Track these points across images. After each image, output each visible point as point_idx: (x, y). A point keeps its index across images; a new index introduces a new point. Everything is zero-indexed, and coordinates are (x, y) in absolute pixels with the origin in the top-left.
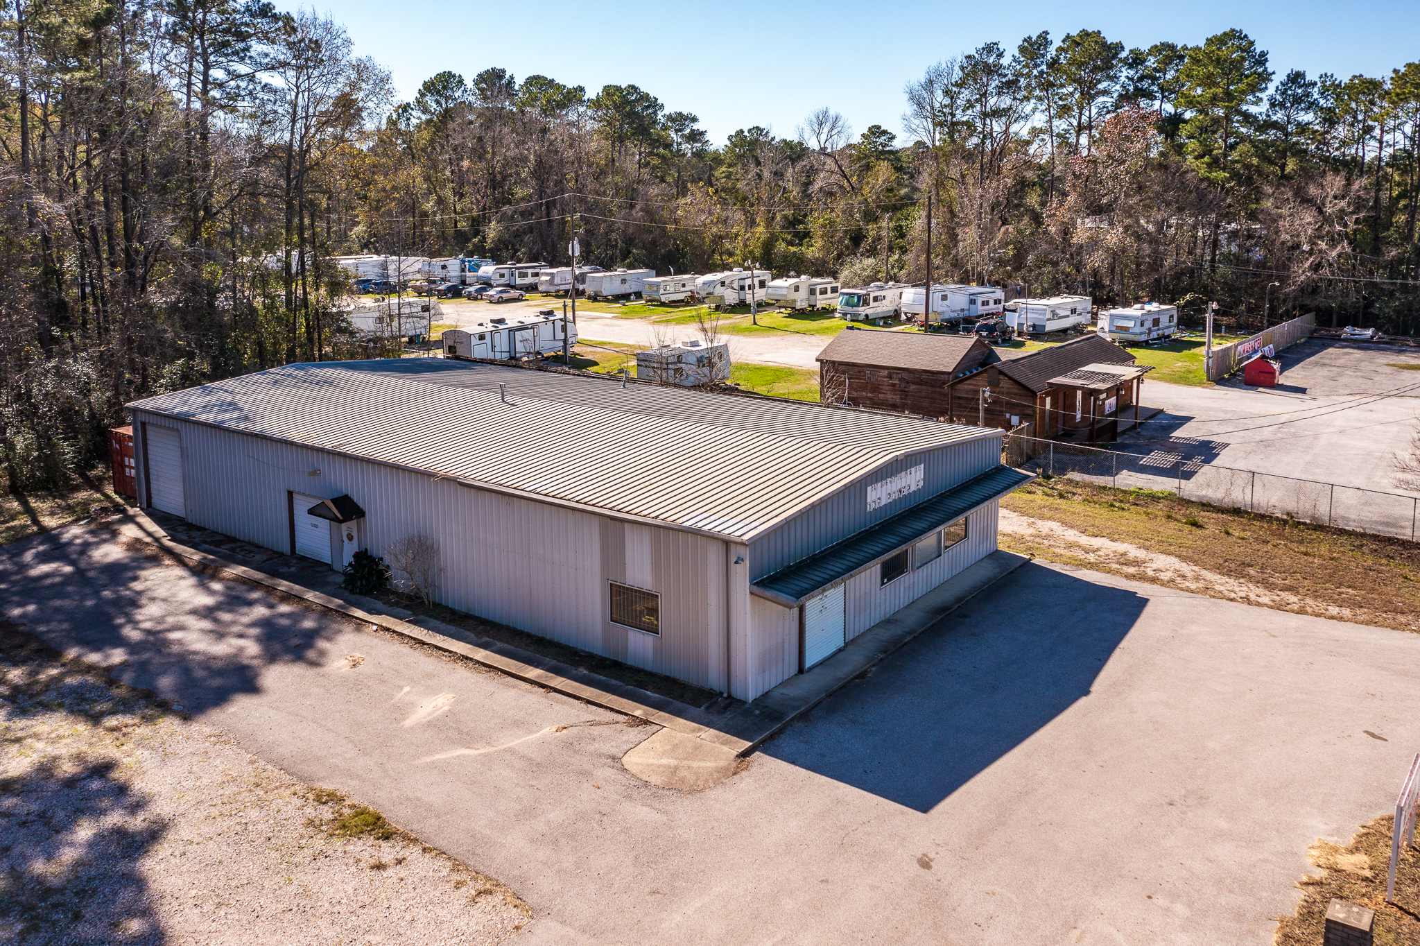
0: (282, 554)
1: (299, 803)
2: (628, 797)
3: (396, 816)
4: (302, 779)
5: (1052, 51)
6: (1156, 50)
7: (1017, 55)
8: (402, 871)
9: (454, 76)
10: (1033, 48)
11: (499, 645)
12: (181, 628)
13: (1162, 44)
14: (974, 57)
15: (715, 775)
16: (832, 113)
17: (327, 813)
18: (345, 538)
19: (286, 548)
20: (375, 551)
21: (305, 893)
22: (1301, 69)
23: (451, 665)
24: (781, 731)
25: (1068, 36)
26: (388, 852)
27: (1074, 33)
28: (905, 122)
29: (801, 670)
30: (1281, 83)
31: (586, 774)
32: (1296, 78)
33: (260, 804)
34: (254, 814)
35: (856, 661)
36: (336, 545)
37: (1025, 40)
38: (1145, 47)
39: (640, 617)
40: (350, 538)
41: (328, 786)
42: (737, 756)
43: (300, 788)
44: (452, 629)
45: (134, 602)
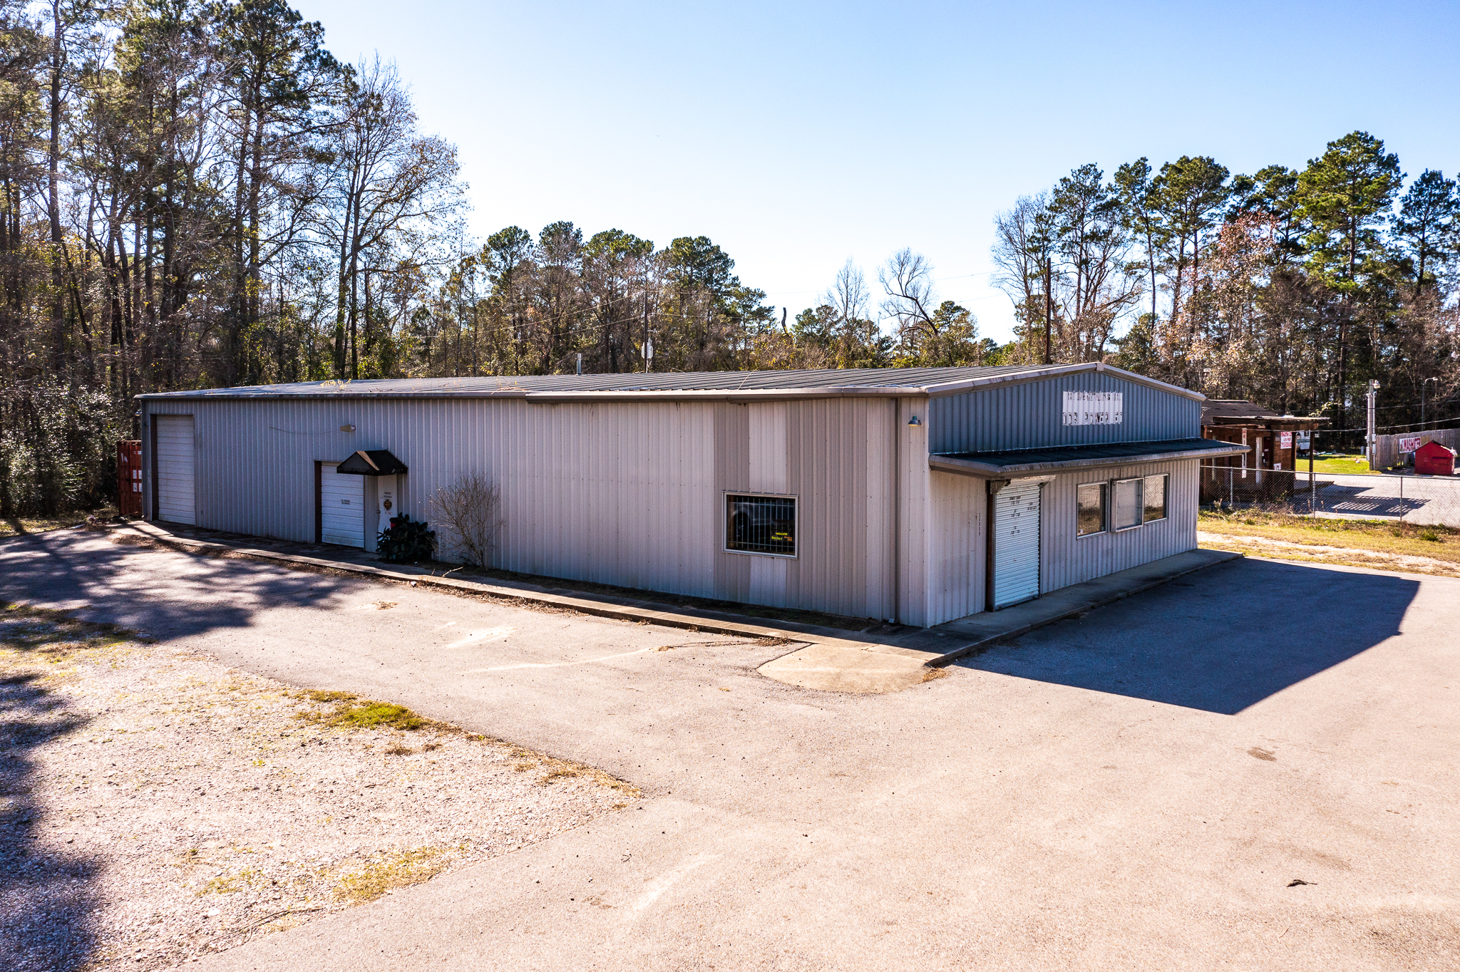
0: (304, 543)
1: (290, 701)
2: (774, 698)
3: (429, 711)
4: (296, 684)
5: (1151, 176)
6: (1266, 174)
7: (1113, 183)
8: (434, 756)
9: (520, 231)
10: (1132, 175)
13: (1271, 168)
14: (1069, 180)
15: (899, 681)
16: (914, 254)
17: (329, 709)
18: (382, 508)
19: (310, 537)
20: (417, 516)
21: (283, 774)
22: (1437, 169)
23: (512, 608)
25: (1167, 165)
26: (412, 740)
27: (1173, 162)
28: (995, 254)
29: (989, 607)
30: (1416, 183)
31: (707, 681)
32: (1431, 178)
33: (233, 703)
35: (1059, 606)
36: (370, 514)
37: (1122, 168)
38: (1250, 172)
39: (768, 536)
40: (388, 505)
41: (332, 689)
42: (926, 664)
43: (293, 691)
44: (513, 583)
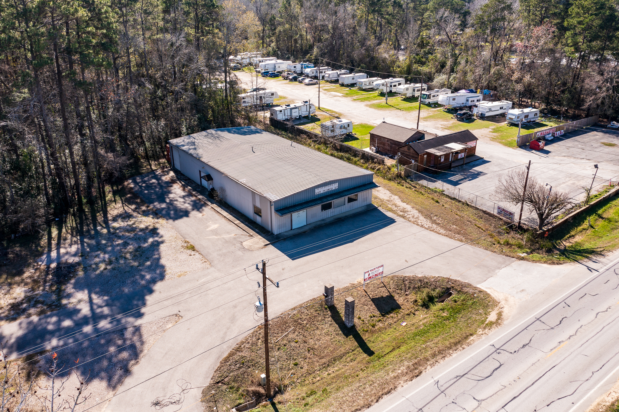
0: (199, 185)
1: (181, 242)
2: (239, 250)
3: (196, 248)
4: (184, 238)
8: (194, 256)
11: (234, 215)
12: (177, 201)
15: (258, 248)
17: (186, 245)
18: (210, 184)
19: (200, 184)
20: (215, 188)
21: (177, 257)
23: (222, 218)
24: (277, 241)
26: (193, 253)
29: (291, 229)
31: (234, 244)
33: (175, 241)
34: (173, 243)
35: (307, 228)
36: (209, 186)
39: (259, 214)
41: (187, 240)
42: (266, 245)
43: (183, 240)
44: (226, 209)
45: (170, 192)
